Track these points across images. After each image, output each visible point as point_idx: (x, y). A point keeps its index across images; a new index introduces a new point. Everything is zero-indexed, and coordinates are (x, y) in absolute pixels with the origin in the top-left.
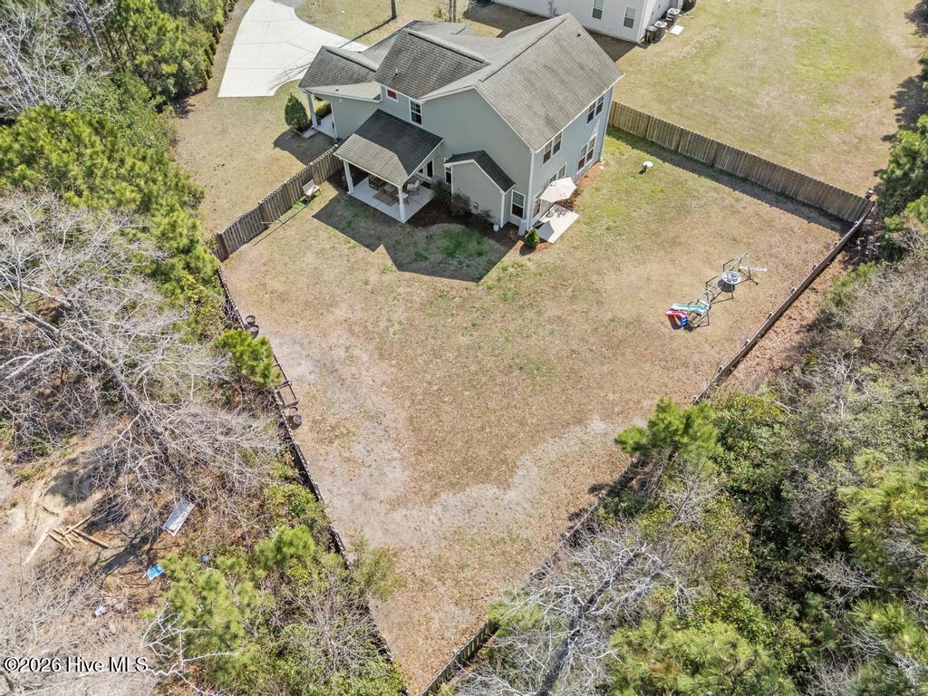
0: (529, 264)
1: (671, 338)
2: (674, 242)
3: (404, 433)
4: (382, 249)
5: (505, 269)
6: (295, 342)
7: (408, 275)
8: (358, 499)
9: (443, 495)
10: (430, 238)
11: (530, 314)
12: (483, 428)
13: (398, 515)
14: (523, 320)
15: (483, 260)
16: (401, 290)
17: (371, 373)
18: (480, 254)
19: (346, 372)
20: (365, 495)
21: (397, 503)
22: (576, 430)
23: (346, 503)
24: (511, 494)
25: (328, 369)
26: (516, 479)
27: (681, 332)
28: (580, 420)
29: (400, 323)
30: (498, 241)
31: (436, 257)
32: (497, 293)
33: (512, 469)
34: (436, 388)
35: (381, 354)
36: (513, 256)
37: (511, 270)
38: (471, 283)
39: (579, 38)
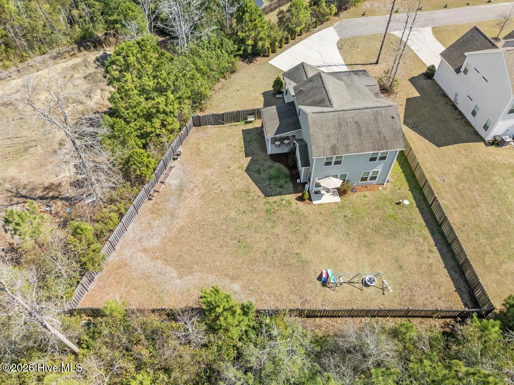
0: (294, 205)
1: (311, 282)
2: (368, 245)
3: (175, 230)
4: (249, 158)
5: (282, 200)
6: (183, 171)
7: (246, 175)
8: (137, 238)
9: (159, 261)
10: (271, 167)
11: (269, 225)
12: (199, 251)
13: (140, 254)
14: (263, 225)
15: (279, 190)
16: (236, 179)
17: (192, 201)
18: (281, 187)
19: (185, 194)
20: (140, 239)
21: (145, 250)
22: (228, 280)
23: (132, 237)
24: (178, 281)
25: (181, 188)
26: (186, 278)
27: (319, 283)
28: (233, 279)
29: (221, 191)
30: (294, 187)
31: (264, 175)
32: (268, 206)
33: (191, 273)
34: (203, 223)
35: (202, 197)
36: (292, 197)
37: (284, 202)
38: (263, 195)
39: (391, 119)
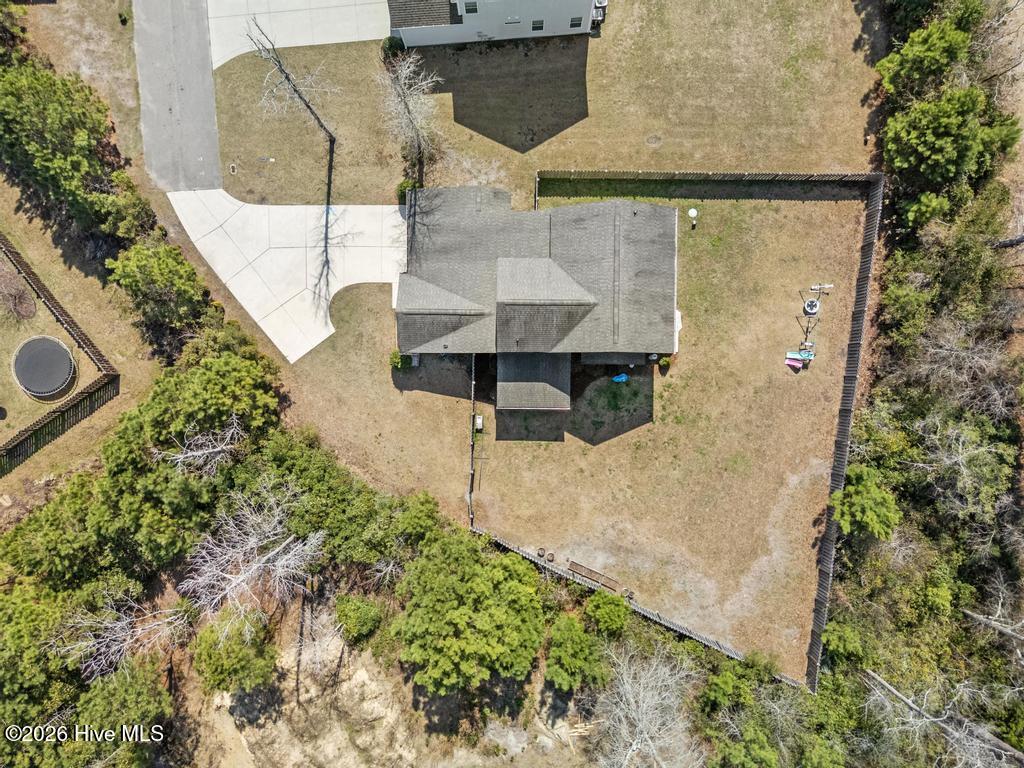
0: (674, 380)
1: (799, 383)
2: (756, 291)
3: (694, 560)
4: (567, 435)
5: (661, 397)
6: (579, 545)
7: (602, 446)
8: (700, 612)
9: (742, 581)
10: (591, 403)
11: (702, 424)
12: (733, 526)
13: (727, 606)
14: (702, 431)
15: (641, 398)
16: (608, 461)
17: (642, 533)
18: (635, 394)
19: (626, 542)
20: (702, 607)
21: (722, 600)
22: (783, 491)
23: (696, 619)
24: (775, 554)
25: (616, 549)
26: (772, 544)
27: (802, 373)
28: (782, 482)
29: (629, 487)
30: (640, 374)
31: (608, 416)
32: (669, 420)
33: (766, 540)
34: (687, 518)
35: (637, 518)
36: (659, 381)
37: (666, 394)
38: (648, 424)
